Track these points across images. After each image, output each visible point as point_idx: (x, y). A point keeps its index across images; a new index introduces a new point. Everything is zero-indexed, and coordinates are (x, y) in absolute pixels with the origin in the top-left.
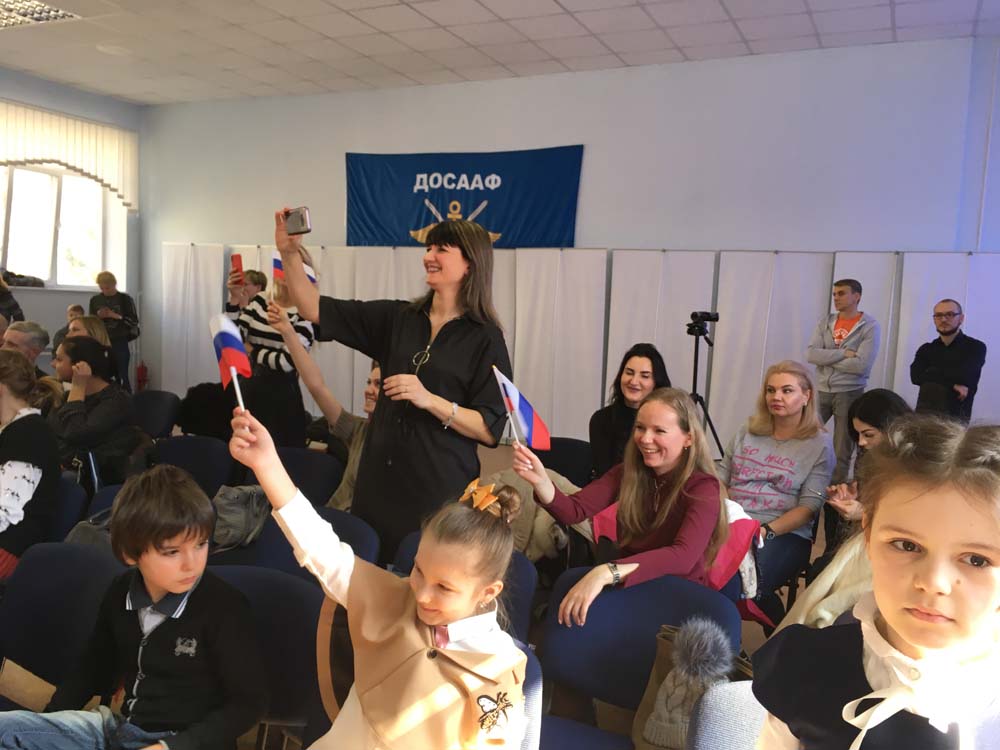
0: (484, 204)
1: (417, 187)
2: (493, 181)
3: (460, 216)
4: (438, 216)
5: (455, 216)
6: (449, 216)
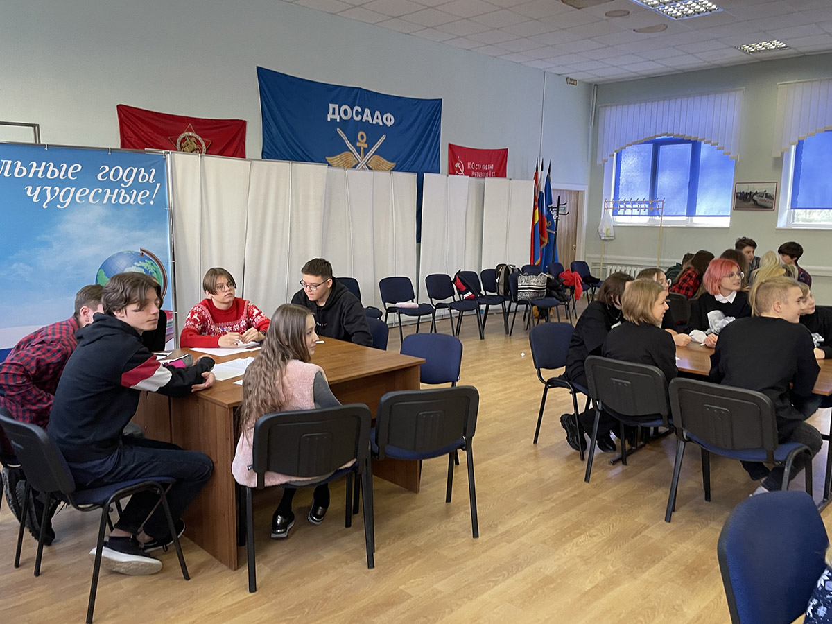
0: (384, 137)
1: (330, 116)
2: (388, 119)
3: (366, 146)
4: (349, 145)
5: (362, 144)
6: (358, 145)
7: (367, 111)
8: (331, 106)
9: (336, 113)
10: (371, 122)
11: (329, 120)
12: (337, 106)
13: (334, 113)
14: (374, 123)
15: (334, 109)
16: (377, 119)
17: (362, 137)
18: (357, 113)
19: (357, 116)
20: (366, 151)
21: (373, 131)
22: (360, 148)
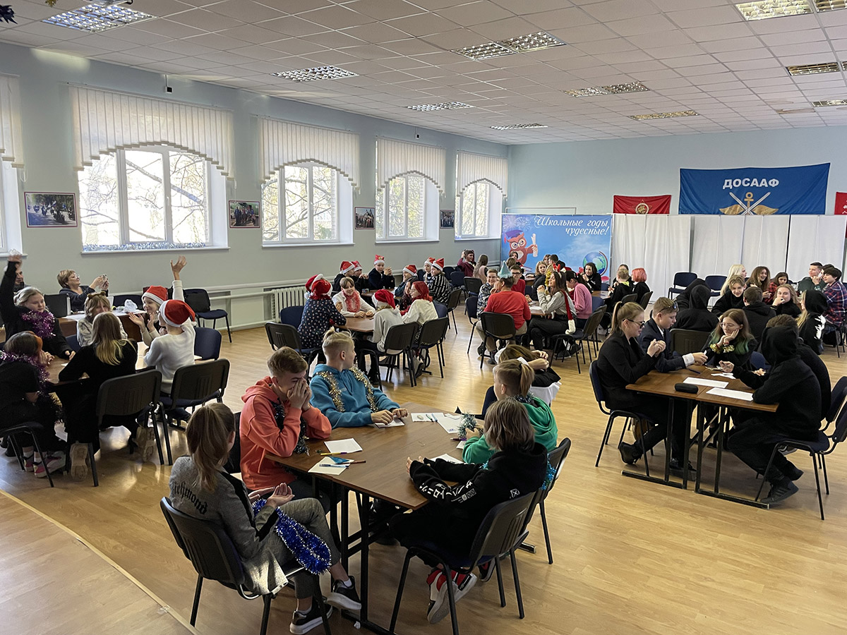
0: (769, 194)
1: (725, 186)
2: (774, 183)
3: (752, 200)
4: (738, 200)
5: (749, 199)
6: (745, 200)
7: (755, 180)
8: (726, 181)
9: (728, 184)
10: (757, 186)
12: (730, 181)
14: (761, 186)
15: (728, 182)
16: (764, 183)
17: (749, 195)
18: (746, 182)
19: (746, 184)
20: (752, 203)
21: (758, 192)
22: (747, 202)
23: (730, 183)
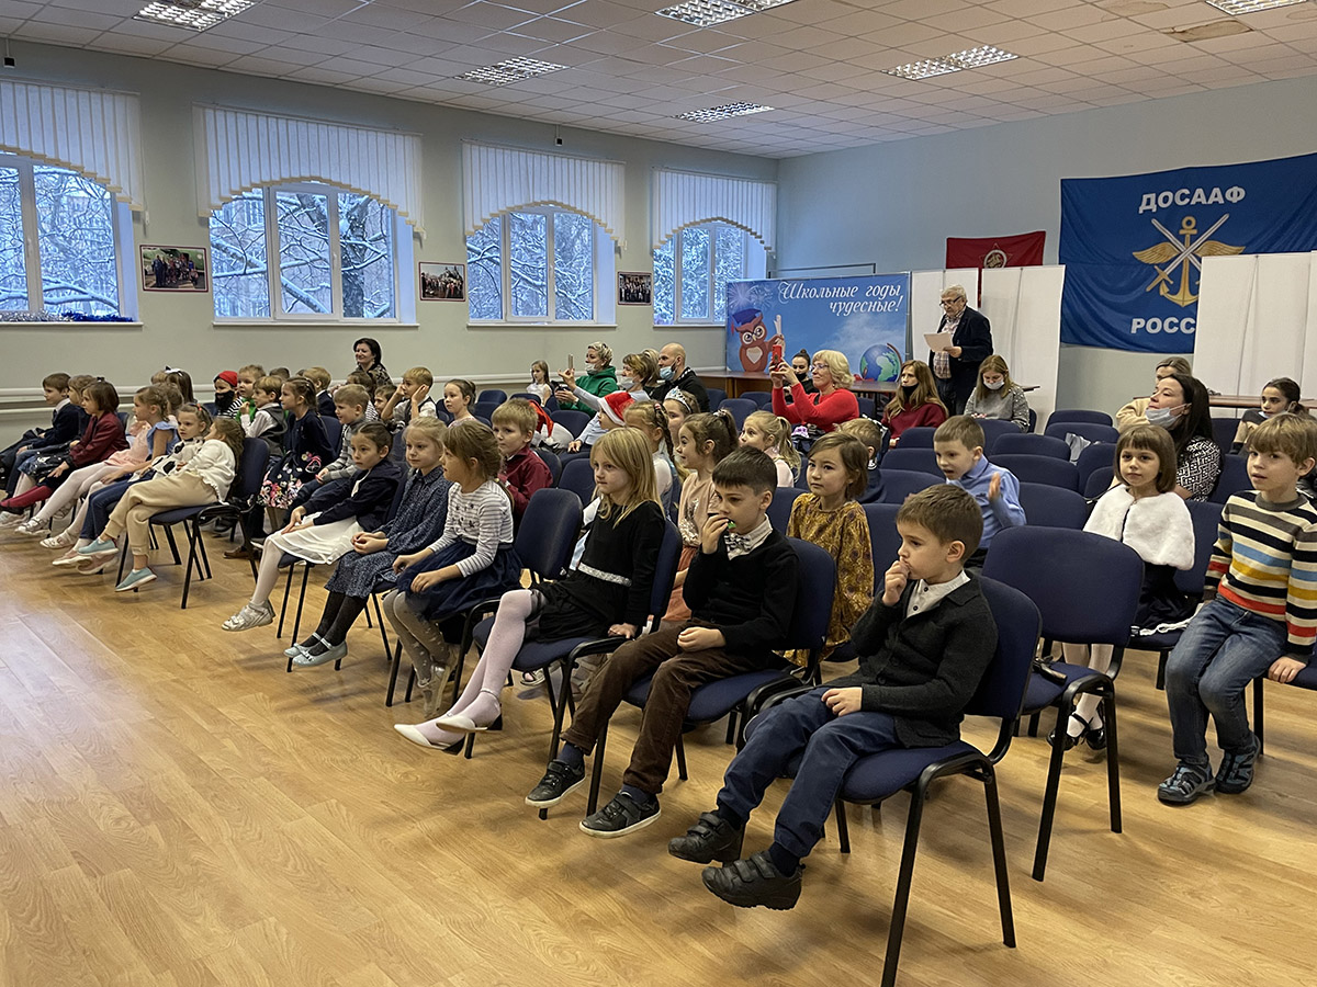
0: (1226, 217)
1: (1144, 208)
2: (1235, 194)
3: (1195, 232)
4: (1168, 234)
5: (1188, 231)
6: (1182, 232)
7: (1200, 191)
8: (1145, 197)
9: (1150, 202)
10: (1204, 202)
11: (1141, 212)
12: (1153, 196)
13: (1148, 204)
14: (1210, 202)
15: (1149, 200)
16: (1216, 196)
17: (1189, 223)
18: (1183, 197)
19: (1182, 200)
20: (1194, 238)
21: (1205, 215)
22: (1184, 236)
23: (1153, 201)
